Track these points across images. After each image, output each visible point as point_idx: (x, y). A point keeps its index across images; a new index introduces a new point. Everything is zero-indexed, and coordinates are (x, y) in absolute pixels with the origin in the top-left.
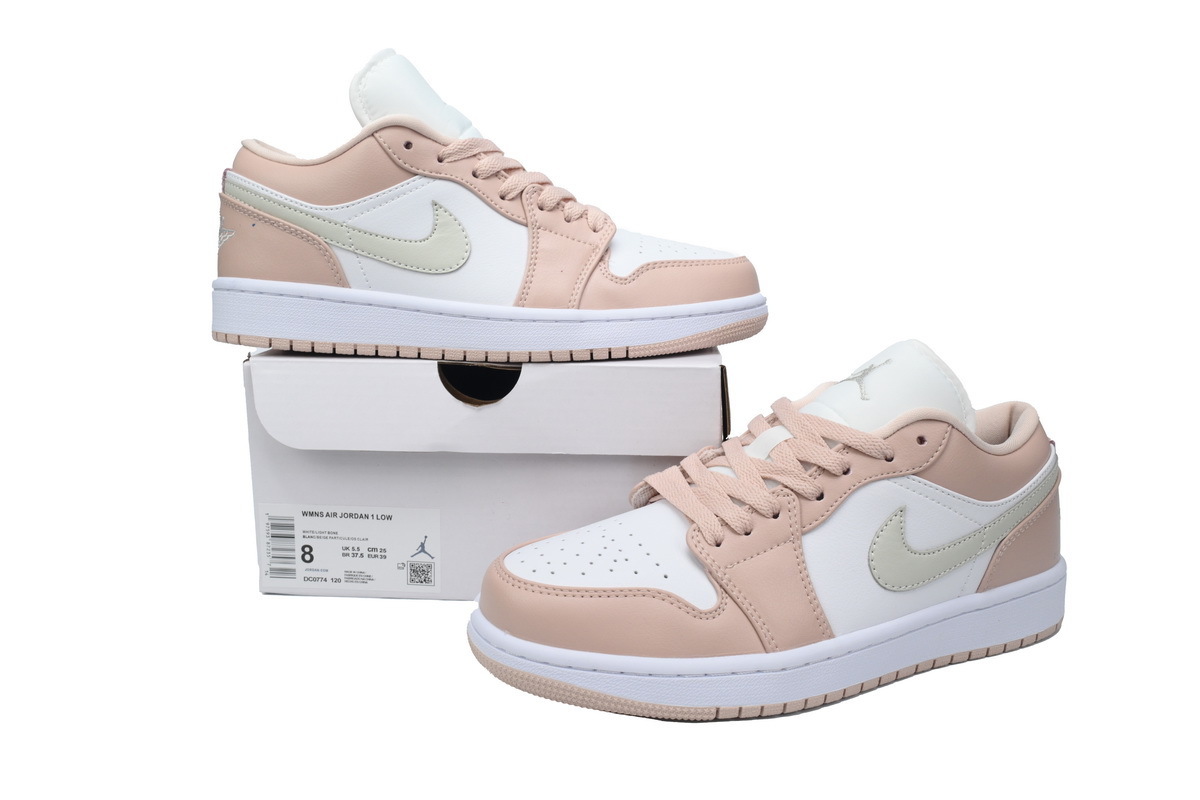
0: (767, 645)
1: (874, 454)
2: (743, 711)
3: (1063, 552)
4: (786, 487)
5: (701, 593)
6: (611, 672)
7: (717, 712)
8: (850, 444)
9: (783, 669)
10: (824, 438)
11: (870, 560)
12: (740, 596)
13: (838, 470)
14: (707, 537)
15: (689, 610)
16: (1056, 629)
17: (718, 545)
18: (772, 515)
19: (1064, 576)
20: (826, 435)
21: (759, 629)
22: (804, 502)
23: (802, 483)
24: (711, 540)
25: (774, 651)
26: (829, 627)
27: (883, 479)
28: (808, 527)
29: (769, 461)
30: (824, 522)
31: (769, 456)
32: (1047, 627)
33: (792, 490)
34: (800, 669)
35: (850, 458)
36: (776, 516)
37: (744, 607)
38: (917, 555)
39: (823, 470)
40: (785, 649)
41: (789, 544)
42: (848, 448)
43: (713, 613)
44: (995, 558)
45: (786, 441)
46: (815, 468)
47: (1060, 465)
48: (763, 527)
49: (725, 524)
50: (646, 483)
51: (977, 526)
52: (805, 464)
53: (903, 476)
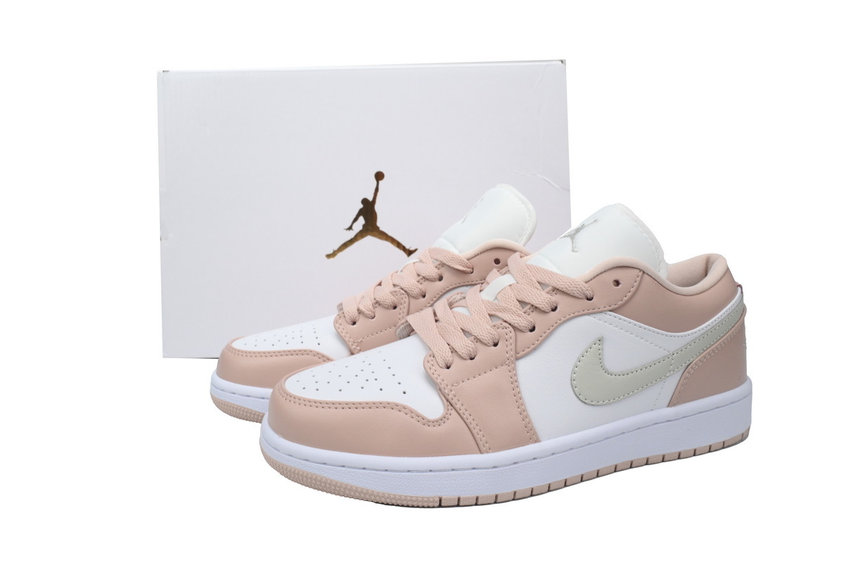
0: (481, 447)
1: (577, 295)
2: (461, 500)
3: (749, 373)
4: (506, 322)
5: (430, 405)
6: (356, 468)
7: (440, 500)
8: (558, 287)
9: (494, 467)
10: (539, 283)
11: (572, 380)
12: (462, 408)
13: (547, 308)
14: (439, 361)
15: (419, 419)
16: (743, 437)
17: (448, 368)
18: (492, 344)
19: (750, 393)
20: (540, 280)
21: (476, 435)
22: (519, 334)
23: (518, 318)
24: (442, 364)
25: (487, 452)
26: (535, 433)
27: (585, 315)
28: (522, 353)
29: (496, 301)
30: (535, 349)
31: (496, 298)
32: (733, 435)
33: (510, 324)
34: (509, 467)
35: (556, 298)
36: (496, 345)
37: (465, 417)
38: (613, 376)
39: (535, 308)
40: (498, 451)
41: (505, 367)
42: (556, 290)
43: (438, 422)
44: (682, 378)
45: (510, 286)
46: (529, 306)
47: (745, 302)
48: (484, 353)
49: (453, 351)
50: (407, 321)
51: (666, 353)
52: (522, 303)
53: (601, 312)
